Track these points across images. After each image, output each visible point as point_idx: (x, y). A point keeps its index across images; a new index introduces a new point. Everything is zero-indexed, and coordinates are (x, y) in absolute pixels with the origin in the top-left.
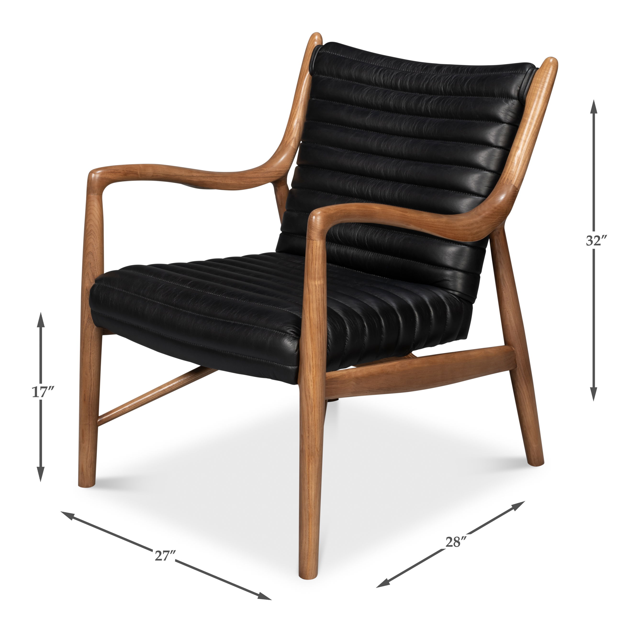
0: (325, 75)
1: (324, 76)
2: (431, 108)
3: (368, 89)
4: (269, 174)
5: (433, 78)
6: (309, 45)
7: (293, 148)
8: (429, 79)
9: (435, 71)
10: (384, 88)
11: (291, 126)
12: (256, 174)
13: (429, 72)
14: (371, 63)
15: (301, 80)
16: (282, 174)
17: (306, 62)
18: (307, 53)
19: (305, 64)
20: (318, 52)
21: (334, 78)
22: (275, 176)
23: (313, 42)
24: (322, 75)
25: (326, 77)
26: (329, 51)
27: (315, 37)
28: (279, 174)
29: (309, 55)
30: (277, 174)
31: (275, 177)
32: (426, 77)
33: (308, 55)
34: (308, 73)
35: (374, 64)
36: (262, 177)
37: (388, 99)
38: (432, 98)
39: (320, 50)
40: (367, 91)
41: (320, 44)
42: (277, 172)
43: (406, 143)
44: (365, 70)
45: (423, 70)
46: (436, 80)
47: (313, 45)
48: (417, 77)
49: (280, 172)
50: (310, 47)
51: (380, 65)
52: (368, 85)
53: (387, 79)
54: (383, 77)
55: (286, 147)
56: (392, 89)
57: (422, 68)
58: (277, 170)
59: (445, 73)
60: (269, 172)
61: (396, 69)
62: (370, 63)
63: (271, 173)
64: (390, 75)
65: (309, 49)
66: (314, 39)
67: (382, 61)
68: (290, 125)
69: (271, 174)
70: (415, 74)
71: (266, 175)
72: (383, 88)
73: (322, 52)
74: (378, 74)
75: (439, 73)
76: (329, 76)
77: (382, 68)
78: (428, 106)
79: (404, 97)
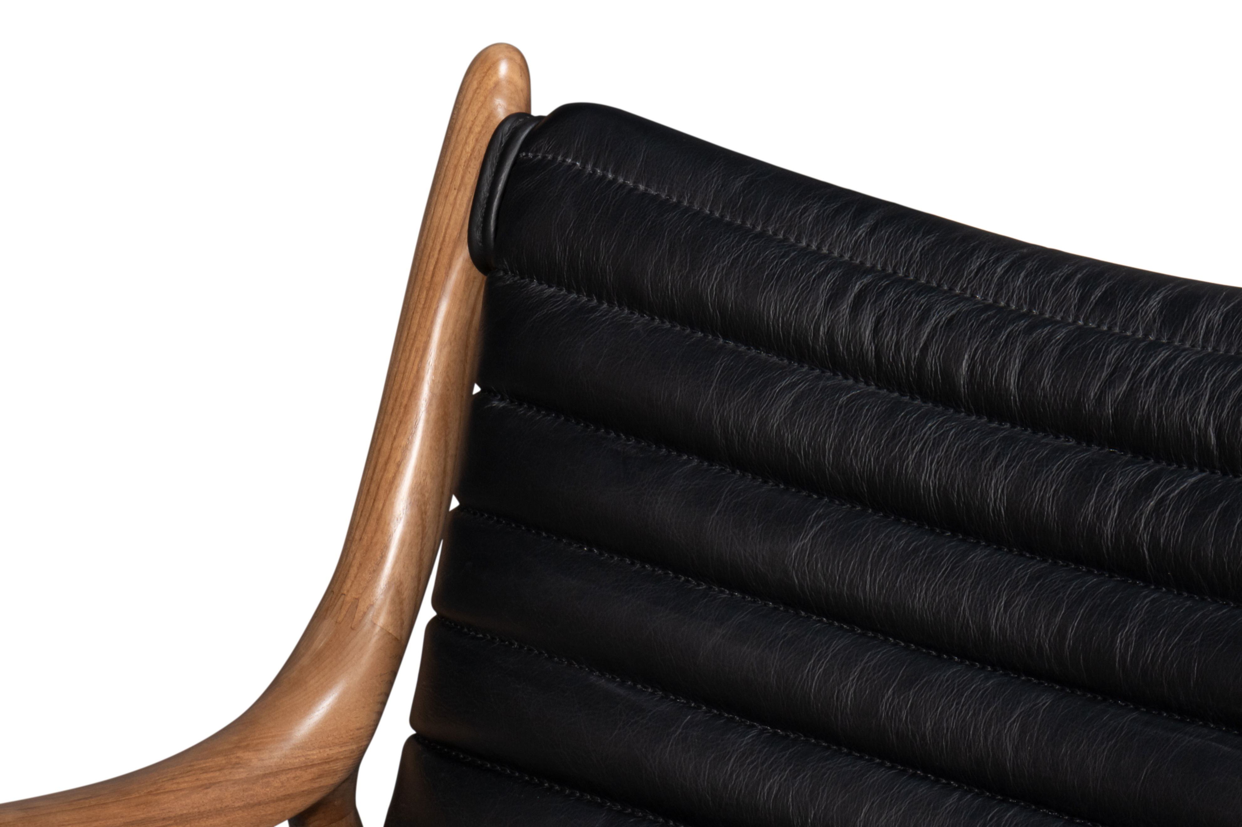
0: (559, 285)
1: (550, 287)
2: (1154, 538)
3: (793, 386)
4: (276, 783)
5: (1153, 370)
6: (467, 110)
7: (389, 634)
8: (1134, 375)
9: (1158, 324)
10: (880, 388)
11: (378, 520)
12: (213, 793)
13: (1124, 328)
14: (798, 239)
15: (428, 290)
16: (335, 772)
17: (451, 198)
18: (457, 153)
19: (449, 208)
20: (517, 156)
21: (605, 305)
22: (306, 788)
23: (486, 98)
24: (538, 280)
25: (564, 292)
26: (575, 159)
27: (496, 71)
28: (320, 776)
29: (467, 166)
30: (313, 779)
31: (303, 794)
32: (1111, 358)
33: (463, 160)
34: (463, 256)
35: (819, 248)
36: (240, 808)
37: (911, 457)
38: (1153, 479)
39: (525, 146)
40: (788, 400)
41: (523, 110)
42: (313, 766)
43: (1018, 712)
44: (774, 282)
45: (1087, 309)
46: (1173, 386)
47: (486, 114)
48: (1063, 351)
49: (326, 767)
50: (473, 122)
51: (851, 258)
52: (790, 358)
53: (897, 342)
54: (876, 331)
55: (352, 629)
56: (925, 398)
57: (1083, 299)
58: (313, 760)
59: (1218, 342)
60: (275, 774)
61: (939, 285)
62: (796, 239)
63: (283, 777)
64: (911, 320)
65: (464, 132)
66: (494, 79)
67: (862, 231)
68: (375, 515)
69: (282, 783)
70: (1051, 334)
71: (260, 791)
72: (873, 388)
73: (535, 157)
74: (845, 307)
75: (1182, 341)
76: (579, 292)
77: (865, 281)
78: (1136, 526)
79: (993, 454)
